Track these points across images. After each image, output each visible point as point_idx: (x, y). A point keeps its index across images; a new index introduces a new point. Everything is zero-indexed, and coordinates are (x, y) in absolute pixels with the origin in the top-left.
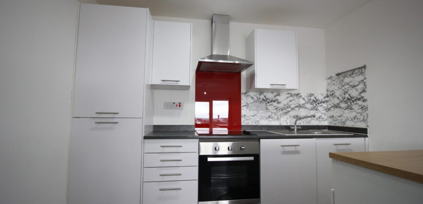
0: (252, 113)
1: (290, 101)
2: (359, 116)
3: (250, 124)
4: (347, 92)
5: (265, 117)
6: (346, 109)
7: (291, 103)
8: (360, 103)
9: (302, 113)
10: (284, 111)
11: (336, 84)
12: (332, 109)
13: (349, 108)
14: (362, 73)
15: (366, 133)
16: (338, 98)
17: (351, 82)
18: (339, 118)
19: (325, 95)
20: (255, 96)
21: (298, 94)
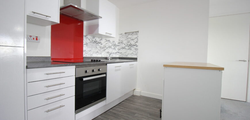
0: (89, 49)
1: (106, 44)
2: (134, 52)
3: (88, 56)
4: (129, 42)
5: (95, 52)
6: (128, 49)
7: (106, 45)
8: (135, 47)
9: (110, 50)
10: (104, 49)
11: (124, 37)
12: (121, 49)
13: (130, 49)
14: (136, 34)
15: (137, 60)
16: (125, 44)
17: (131, 37)
18: (125, 54)
19: (118, 42)
20: (91, 39)
21: (109, 41)
